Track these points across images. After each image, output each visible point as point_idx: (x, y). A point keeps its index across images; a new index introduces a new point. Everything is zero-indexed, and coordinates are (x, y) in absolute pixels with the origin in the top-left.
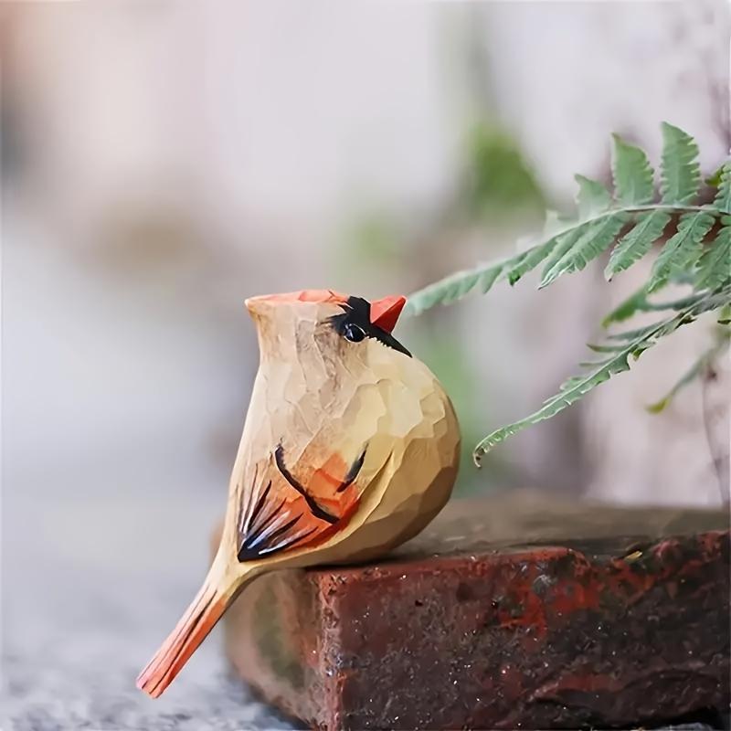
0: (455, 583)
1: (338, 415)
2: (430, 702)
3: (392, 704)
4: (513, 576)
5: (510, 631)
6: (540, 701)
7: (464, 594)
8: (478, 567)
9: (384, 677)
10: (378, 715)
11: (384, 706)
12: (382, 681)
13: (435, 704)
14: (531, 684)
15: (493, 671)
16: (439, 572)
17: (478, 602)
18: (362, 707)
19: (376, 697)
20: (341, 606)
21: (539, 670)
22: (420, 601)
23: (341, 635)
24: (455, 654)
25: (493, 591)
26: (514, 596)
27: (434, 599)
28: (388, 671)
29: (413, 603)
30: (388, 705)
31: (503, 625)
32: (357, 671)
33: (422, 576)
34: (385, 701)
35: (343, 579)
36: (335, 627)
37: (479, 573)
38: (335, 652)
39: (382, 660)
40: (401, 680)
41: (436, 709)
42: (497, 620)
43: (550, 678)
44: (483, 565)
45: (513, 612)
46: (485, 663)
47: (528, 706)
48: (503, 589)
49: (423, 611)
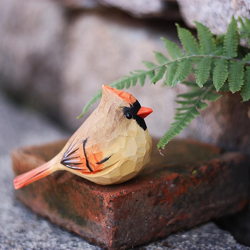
0: (147, 192)
1: (109, 141)
2: (139, 232)
3: (128, 235)
4: (163, 186)
5: (162, 204)
6: (170, 225)
7: (150, 195)
8: (154, 185)
9: (126, 226)
10: (124, 239)
11: (126, 236)
12: (126, 228)
13: (141, 232)
14: (167, 220)
15: (157, 218)
16: (143, 189)
17: (153, 197)
18: (119, 237)
19: (124, 233)
20: (114, 205)
21: (170, 215)
22: (137, 199)
23: (114, 215)
24: (147, 215)
25: (158, 193)
26: (163, 193)
27: (141, 198)
28: (128, 224)
29: (135, 201)
30: (127, 235)
31: (160, 203)
32: (118, 226)
33: (138, 191)
34: (126, 234)
35: (115, 196)
36: (112, 213)
37: (154, 187)
38: (112, 221)
39: (126, 221)
40: (131, 226)
41: (141, 234)
42: (159, 202)
43: (172, 217)
44: (155, 184)
45: (163, 198)
46: (154, 216)
47: (166, 227)
48: (161, 191)
49: (138, 203)
